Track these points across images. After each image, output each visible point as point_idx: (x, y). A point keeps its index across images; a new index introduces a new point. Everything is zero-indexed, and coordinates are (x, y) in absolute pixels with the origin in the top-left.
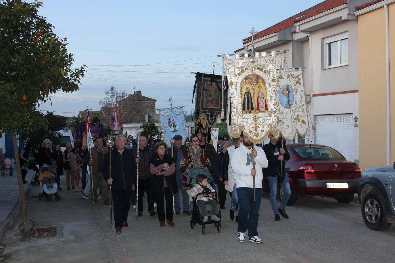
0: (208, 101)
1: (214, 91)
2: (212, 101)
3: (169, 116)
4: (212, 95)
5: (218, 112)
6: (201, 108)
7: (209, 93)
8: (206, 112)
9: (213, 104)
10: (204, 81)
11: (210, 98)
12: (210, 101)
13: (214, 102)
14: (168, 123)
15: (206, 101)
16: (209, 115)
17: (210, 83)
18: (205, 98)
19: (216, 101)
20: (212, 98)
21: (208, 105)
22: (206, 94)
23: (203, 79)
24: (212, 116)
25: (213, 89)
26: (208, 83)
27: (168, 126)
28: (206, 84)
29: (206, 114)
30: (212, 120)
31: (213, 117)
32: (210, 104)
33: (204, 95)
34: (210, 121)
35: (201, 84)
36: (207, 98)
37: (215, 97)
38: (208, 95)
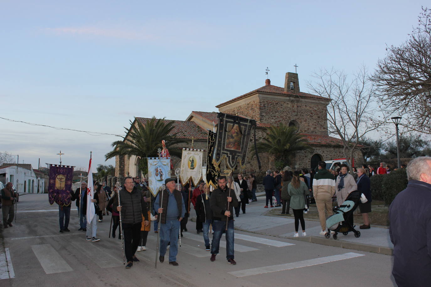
0: (229, 143)
1: (237, 133)
2: (234, 143)
3: (157, 165)
4: (234, 137)
5: (239, 154)
6: (222, 149)
7: (232, 135)
8: (227, 154)
9: (235, 146)
10: (227, 122)
11: (232, 140)
12: (232, 143)
13: (236, 145)
14: (155, 172)
16: (231, 158)
17: (233, 125)
18: (227, 140)
19: (238, 143)
20: (234, 139)
21: (230, 147)
22: (228, 135)
23: (226, 120)
25: (236, 131)
26: (231, 124)
27: (155, 174)
28: (229, 125)
29: (227, 156)
31: (234, 159)
33: (226, 136)
34: (231, 163)
35: (223, 125)
36: (229, 140)
37: (237, 139)
38: (230, 136)
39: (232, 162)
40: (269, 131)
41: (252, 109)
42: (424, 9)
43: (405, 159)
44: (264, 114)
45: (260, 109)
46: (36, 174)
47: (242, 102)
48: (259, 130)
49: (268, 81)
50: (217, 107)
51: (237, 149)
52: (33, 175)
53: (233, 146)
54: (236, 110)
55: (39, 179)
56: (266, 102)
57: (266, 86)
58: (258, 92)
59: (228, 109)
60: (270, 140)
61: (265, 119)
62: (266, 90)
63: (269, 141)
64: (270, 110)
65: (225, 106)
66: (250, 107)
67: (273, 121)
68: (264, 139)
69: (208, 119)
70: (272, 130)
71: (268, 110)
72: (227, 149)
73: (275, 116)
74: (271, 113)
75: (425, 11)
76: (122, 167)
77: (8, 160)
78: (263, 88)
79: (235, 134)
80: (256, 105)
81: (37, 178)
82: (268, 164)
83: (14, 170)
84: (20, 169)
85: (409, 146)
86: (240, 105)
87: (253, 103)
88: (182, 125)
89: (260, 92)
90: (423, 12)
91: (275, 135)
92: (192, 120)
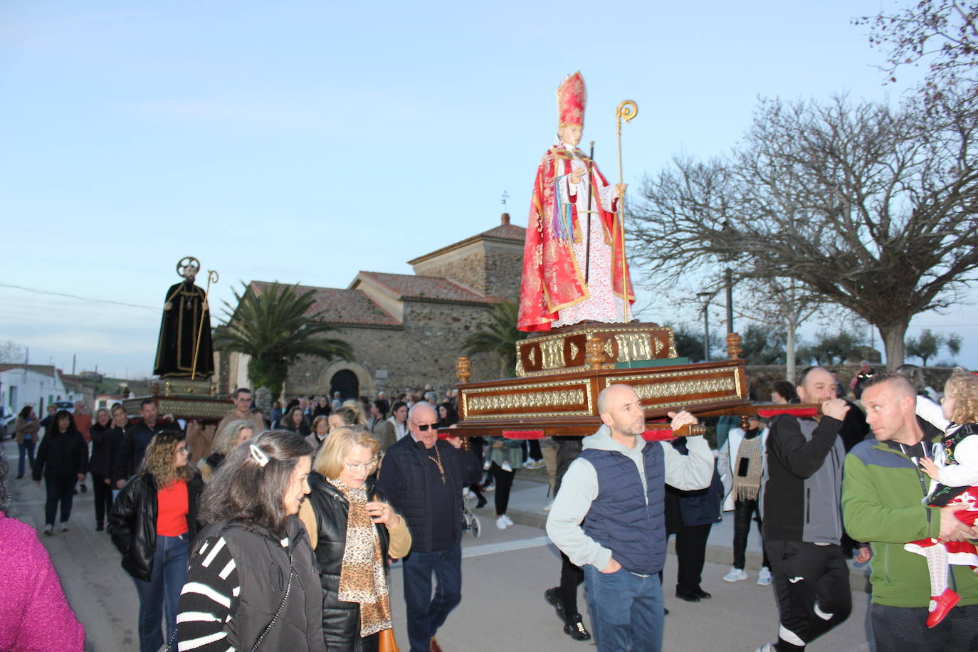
40: (498, 313)
41: (472, 269)
42: (762, 98)
43: (757, 367)
44: (493, 279)
45: (487, 269)
46: (65, 384)
47: (455, 256)
48: (483, 309)
49: (506, 217)
50: (410, 262)
52: (60, 386)
54: (443, 269)
55: (72, 393)
56: (499, 256)
57: (501, 226)
58: (483, 237)
59: (429, 267)
60: (500, 328)
61: (495, 287)
62: (498, 234)
63: (496, 330)
64: (505, 271)
65: (424, 262)
66: (468, 264)
67: (510, 291)
68: (491, 326)
69: (388, 286)
70: (502, 309)
71: (502, 272)
73: (514, 283)
74: (507, 278)
75: (764, 102)
76: (225, 373)
77: (12, 356)
78: (496, 229)
80: (480, 261)
81: (67, 392)
82: (499, 374)
83: (19, 377)
84: (31, 375)
85: (765, 343)
86: (451, 260)
87: (474, 258)
88: (338, 296)
89: (486, 236)
90: (761, 104)
91: (509, 319)
92: (359, 287)
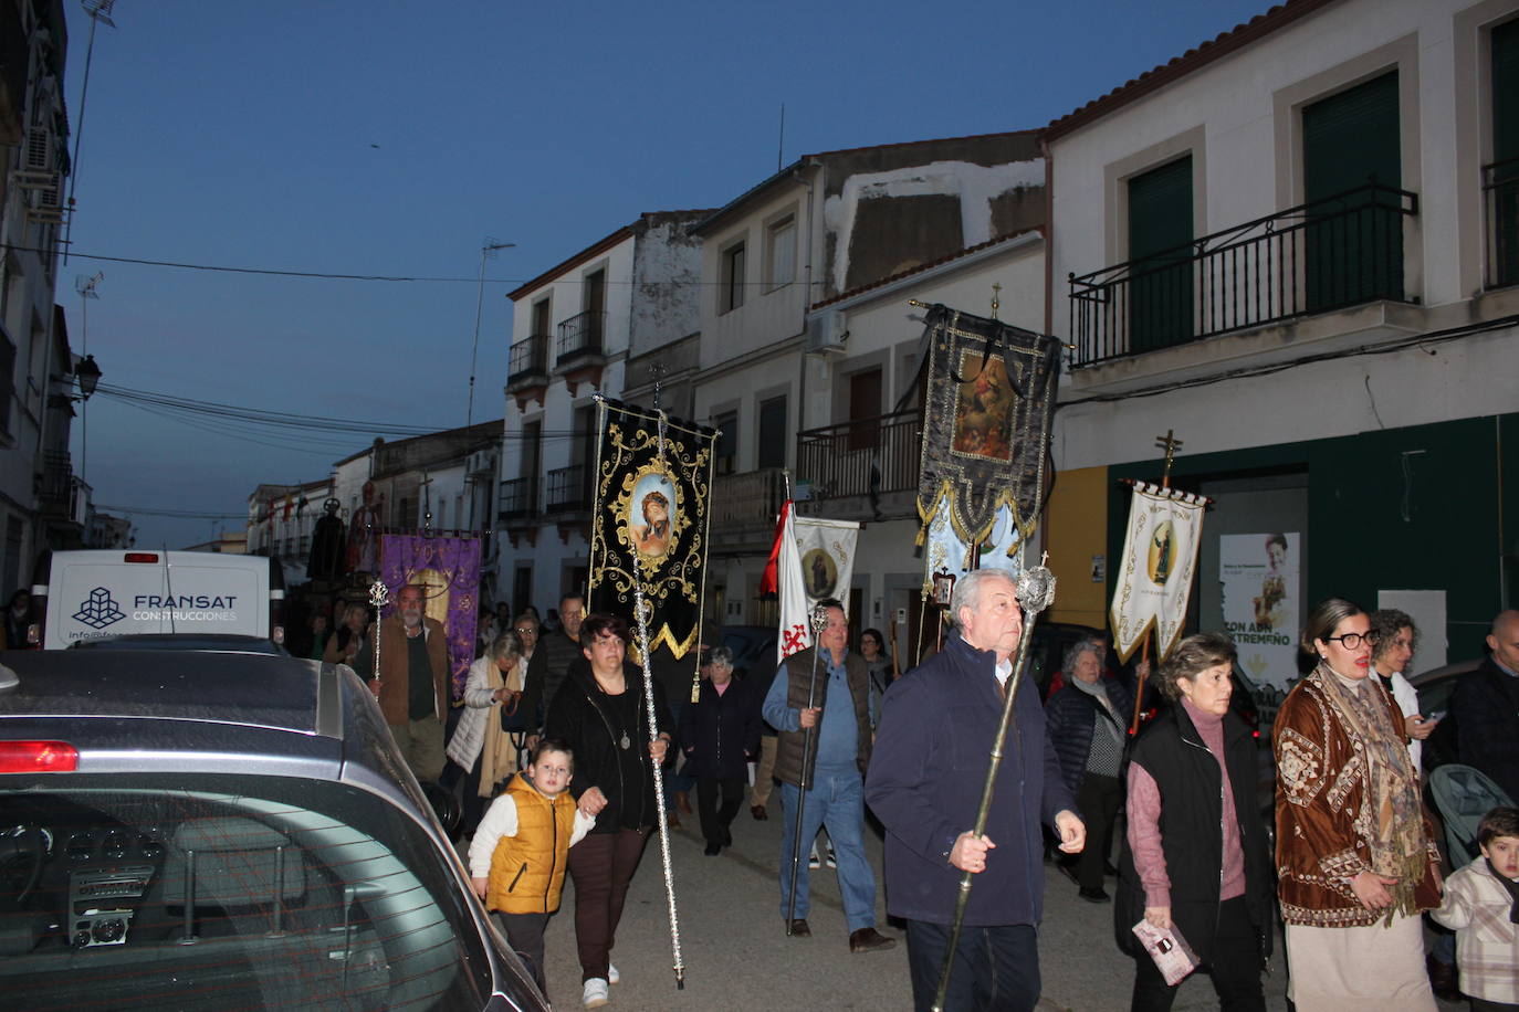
1: (996, 390)
2: (984, 432)
5: (1005, 476)
7: (976, 395)
8: (956, 475)
9: (985, 441)
10: (960, 342)
11: (974, 418)
12: (978, 431)
15: (961, 428)
16: (969, 489)
17: (982, 355)
19: (1001, 432)
20: (984, 415)
21: (969, 445)
23: (957, 337)
24: (978, 494)
25: (993, 381)
26: (975, 353)
28: (967, 356)
29: (957, 484)
30: (976, 508)
31: (981, 496)
32: (975, 443)
34: (970, 511)
35: (945, 354)
36: (967, 416)
37: (995, 414)
38: (970, 403)
39: (974, 506)
51: (994, 454)
53: (979, 445)
72: (957, 453)
79: (989, 395)
